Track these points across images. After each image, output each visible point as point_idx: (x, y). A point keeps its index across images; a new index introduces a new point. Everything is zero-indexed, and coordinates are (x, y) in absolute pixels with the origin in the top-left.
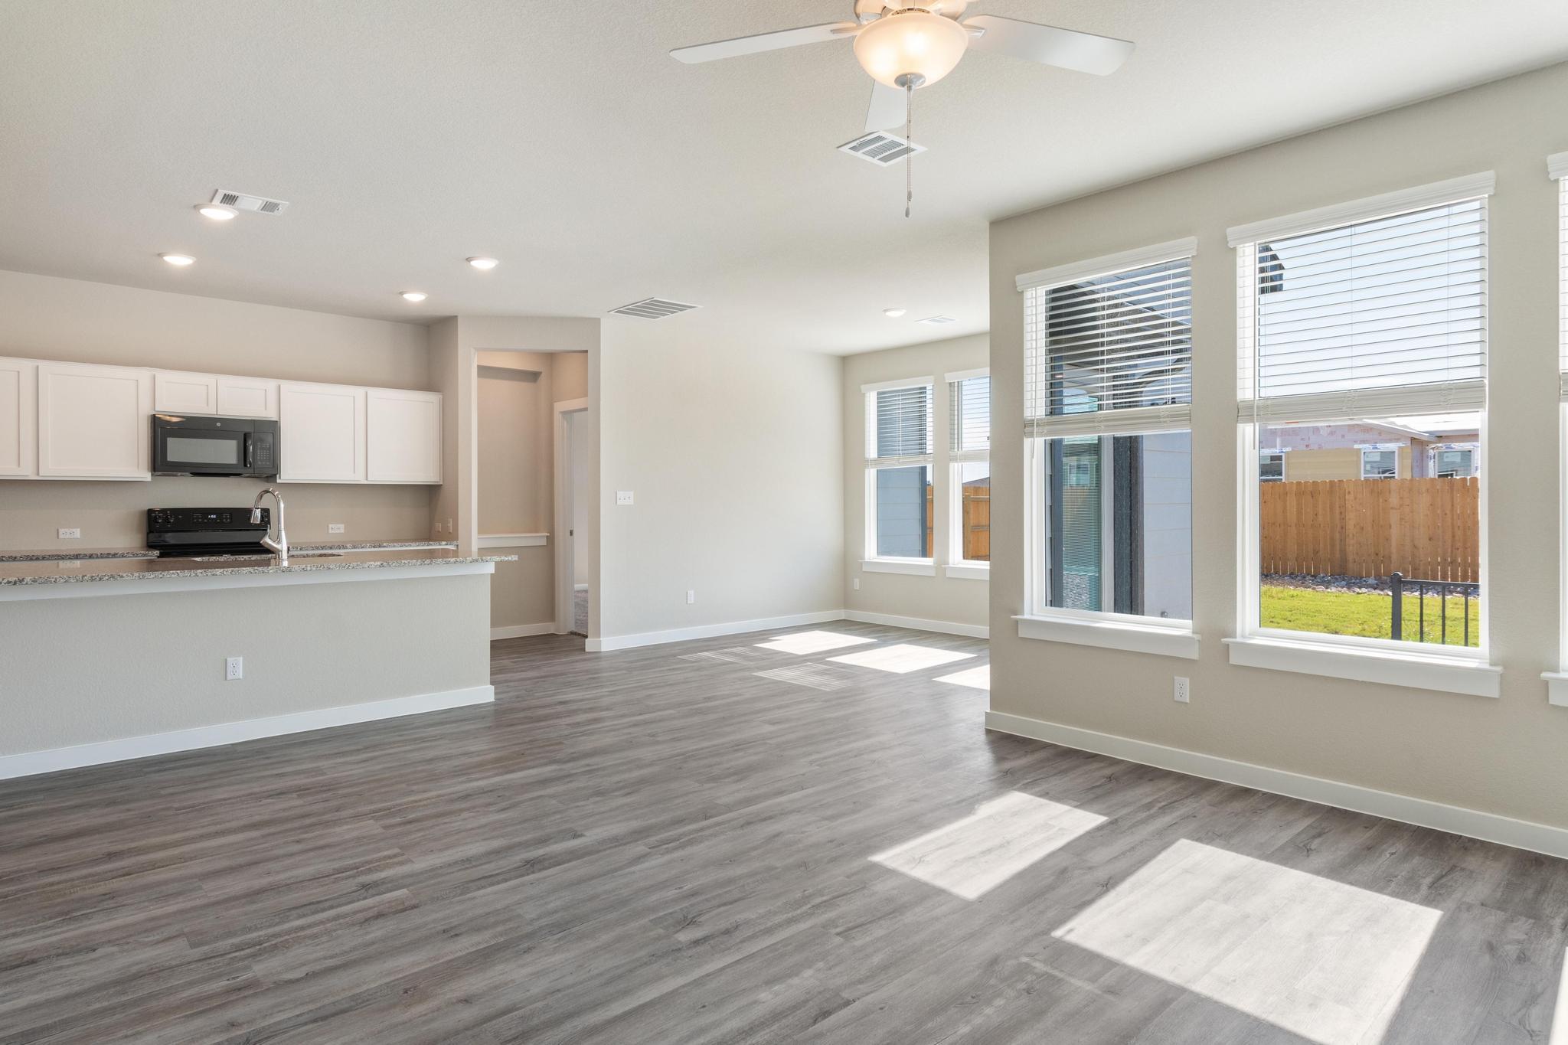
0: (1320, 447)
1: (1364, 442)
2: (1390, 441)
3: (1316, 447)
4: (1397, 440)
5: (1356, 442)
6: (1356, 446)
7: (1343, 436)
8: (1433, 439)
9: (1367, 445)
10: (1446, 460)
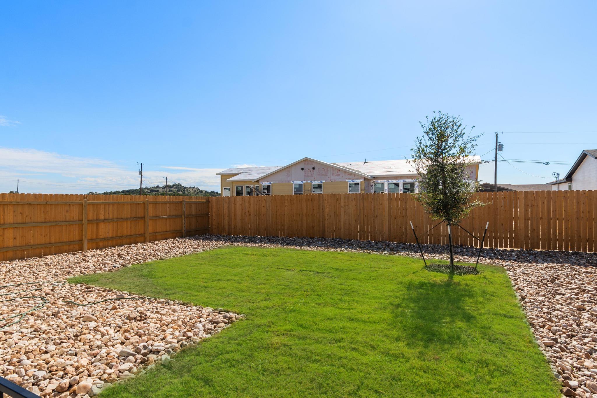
0: (335, 181)
1: (349, 179)
2: (358, 179)
3: (333, 181)
4: (360, 178)
5: (346, 179)
6: (347, 181)
7: (342, 176)
8: (372, 179)
9: (350, 180)
10: (376, 186)
